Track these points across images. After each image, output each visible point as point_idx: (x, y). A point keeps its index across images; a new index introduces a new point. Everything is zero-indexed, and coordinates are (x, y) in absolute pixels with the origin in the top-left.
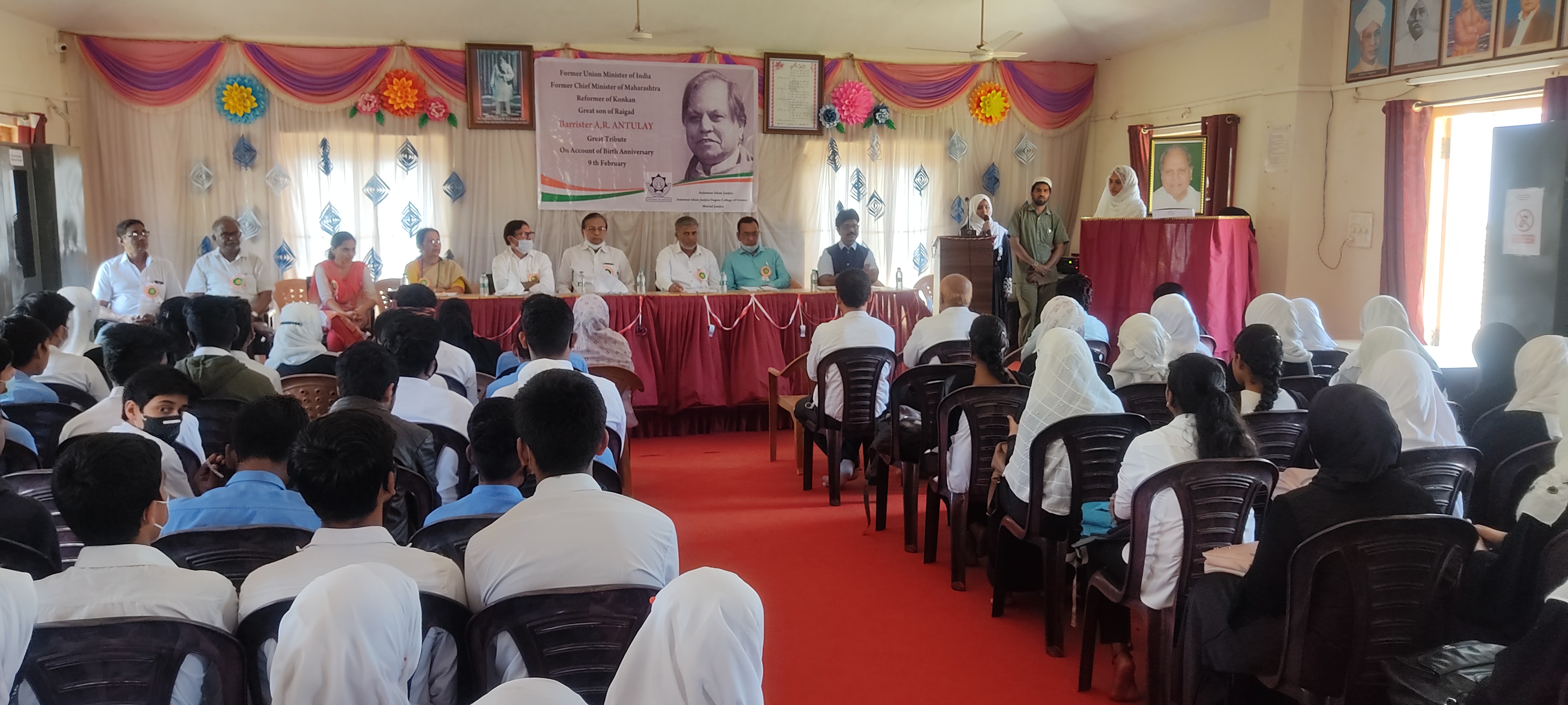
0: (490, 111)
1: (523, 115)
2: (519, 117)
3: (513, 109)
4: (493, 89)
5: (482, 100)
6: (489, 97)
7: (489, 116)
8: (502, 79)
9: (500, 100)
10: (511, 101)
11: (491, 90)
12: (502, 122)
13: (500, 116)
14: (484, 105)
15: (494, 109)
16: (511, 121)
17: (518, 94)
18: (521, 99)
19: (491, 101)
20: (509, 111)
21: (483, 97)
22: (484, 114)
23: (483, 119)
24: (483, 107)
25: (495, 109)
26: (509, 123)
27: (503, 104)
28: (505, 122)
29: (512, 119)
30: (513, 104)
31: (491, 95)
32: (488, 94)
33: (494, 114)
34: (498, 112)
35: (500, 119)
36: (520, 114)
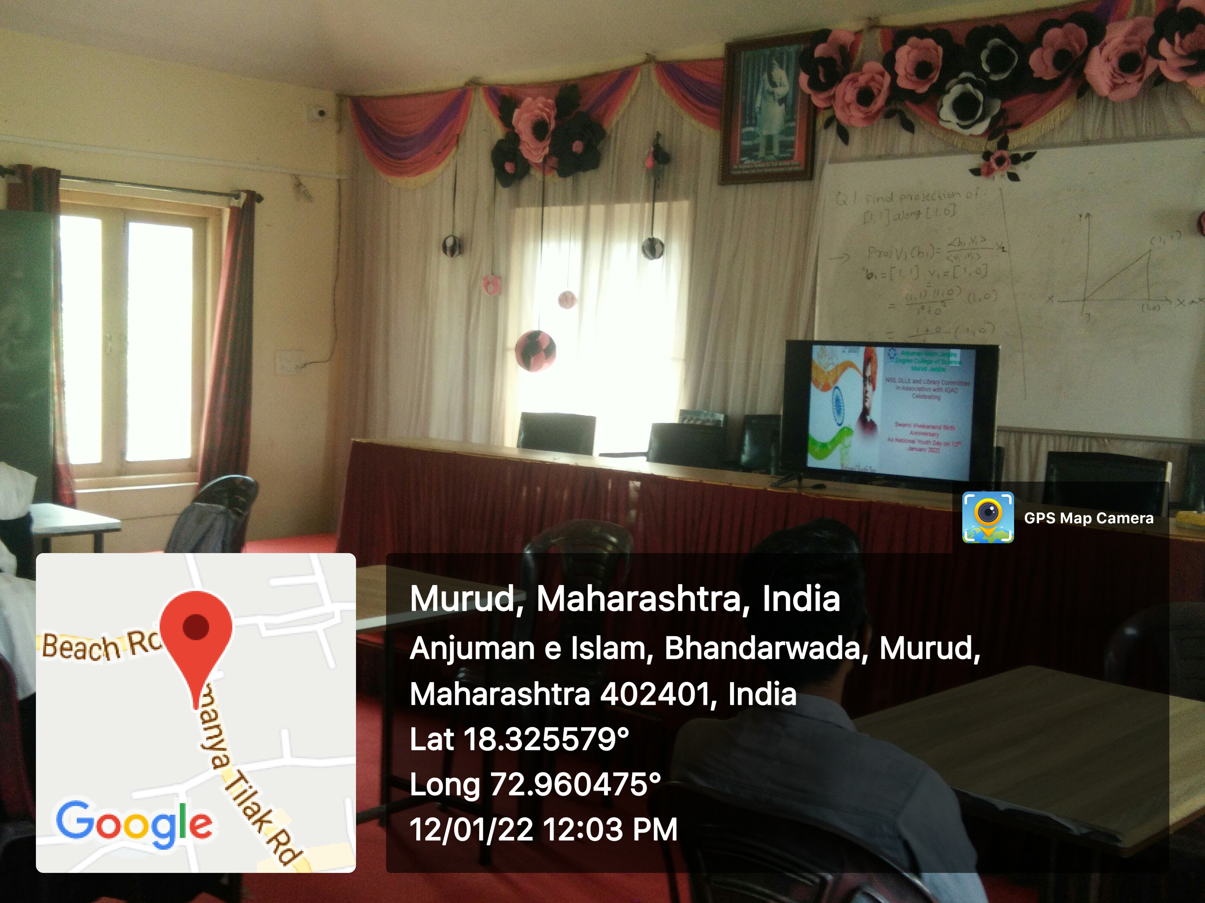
0: (750, 152)
1: (796, 156)
2: (791, 158)
3: (784, 146)
4: (758, 116)
5: (742, 135)
6: (752, 129)
7: (748, 162)
8: (771, 97)
9: (765, 133)
10: (782, 133)
11: (756, 119)
12: (766, 170)
13: (763, 160)
14: (745, 143)
15: (756, 148)
16: (779, 167)
17: (793, 120)
18: (795, 128)
19: (753, 136)
20: (776, 151)
21: (744, 130)
22: (743, 159)
23: (740, 166)
24: (742, 146)
25: (757, 150)
26: (775, 170)
27: (769, 139)
28: (770, 170)
29: (781, 164)
30: (784, 138)
31: (755, 125)
32: (751, 125)
33: (756, 158)
34: (761, 153)
35: (763, 165)
36: (793, 153)
